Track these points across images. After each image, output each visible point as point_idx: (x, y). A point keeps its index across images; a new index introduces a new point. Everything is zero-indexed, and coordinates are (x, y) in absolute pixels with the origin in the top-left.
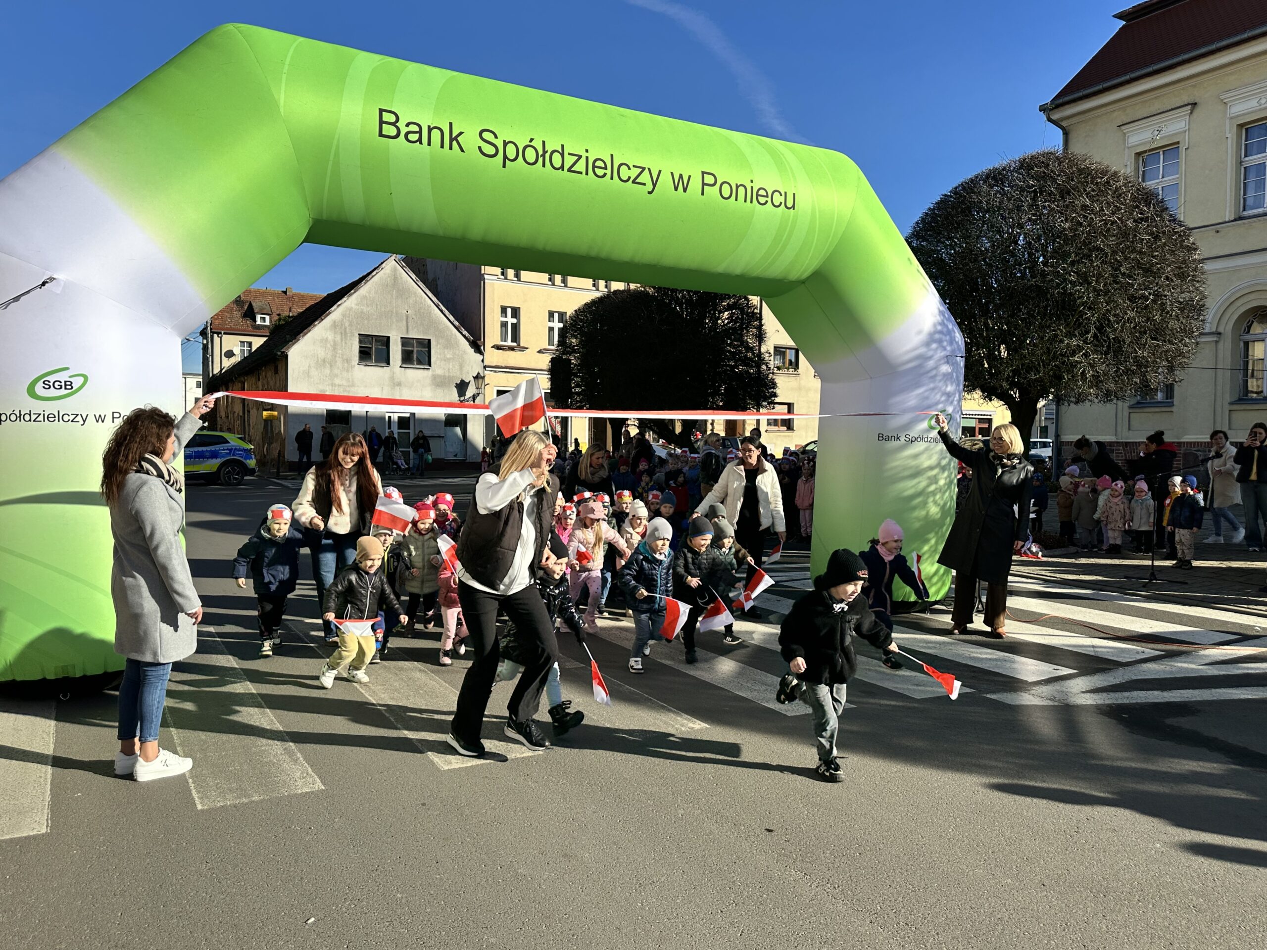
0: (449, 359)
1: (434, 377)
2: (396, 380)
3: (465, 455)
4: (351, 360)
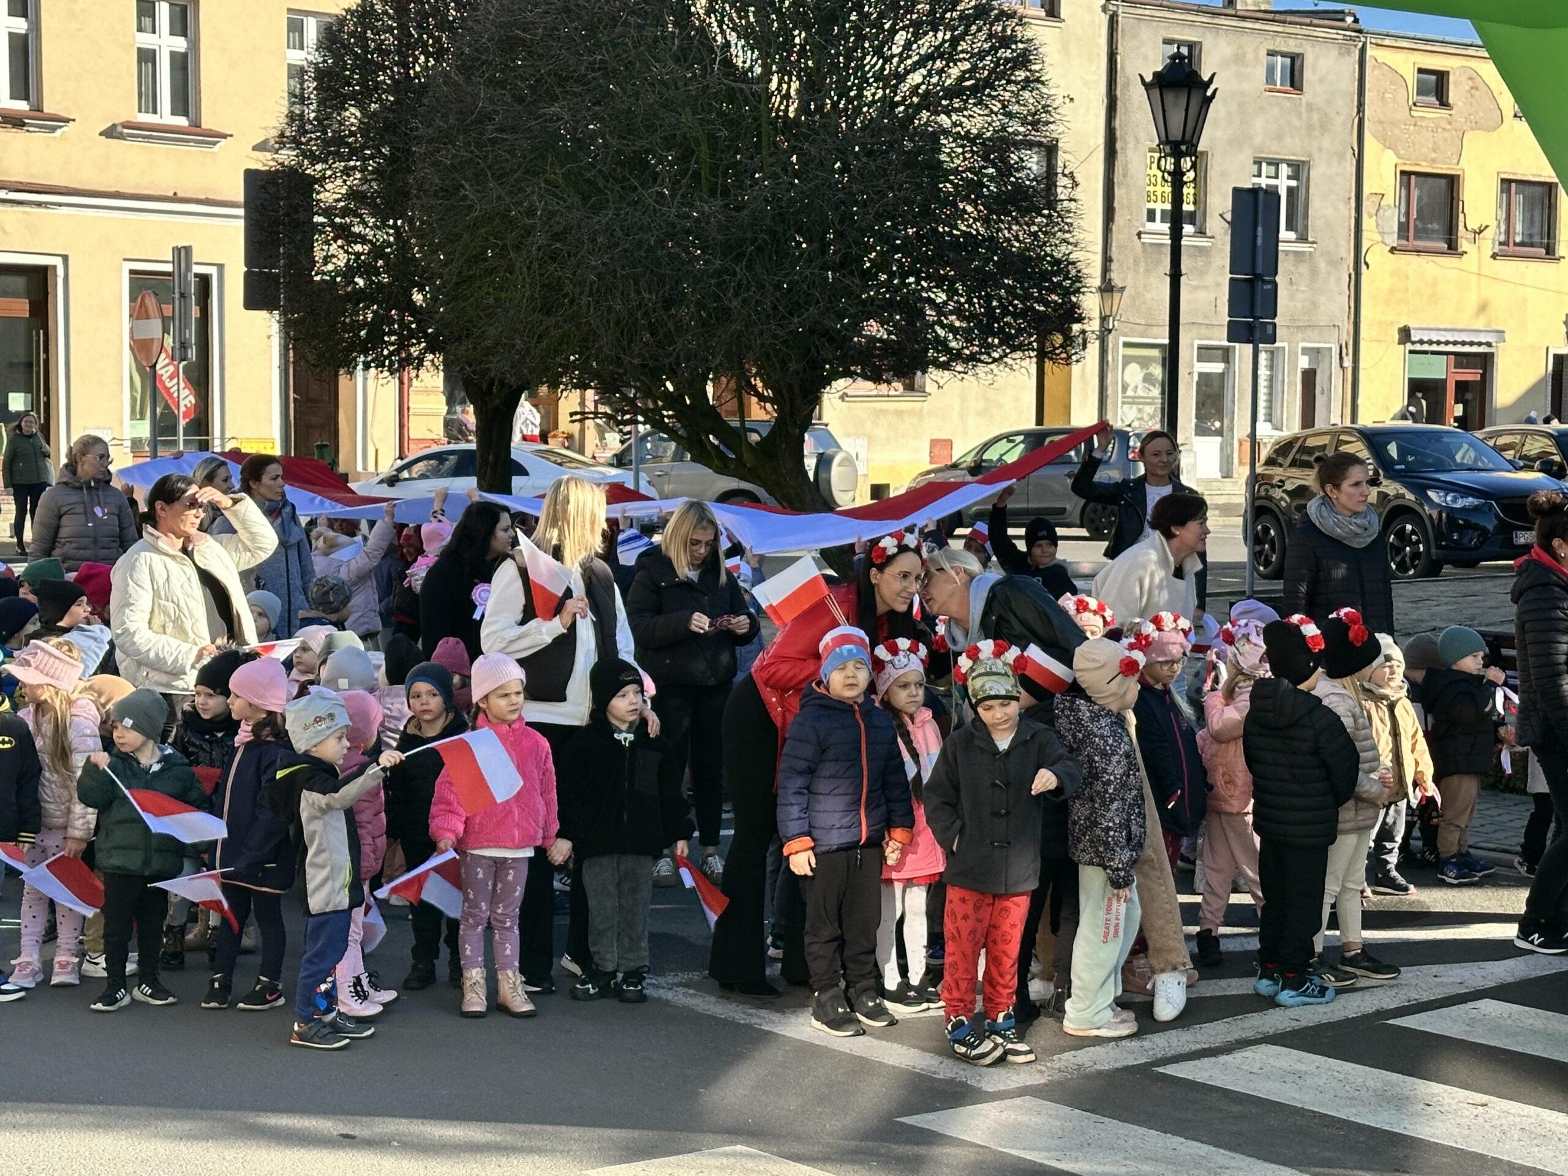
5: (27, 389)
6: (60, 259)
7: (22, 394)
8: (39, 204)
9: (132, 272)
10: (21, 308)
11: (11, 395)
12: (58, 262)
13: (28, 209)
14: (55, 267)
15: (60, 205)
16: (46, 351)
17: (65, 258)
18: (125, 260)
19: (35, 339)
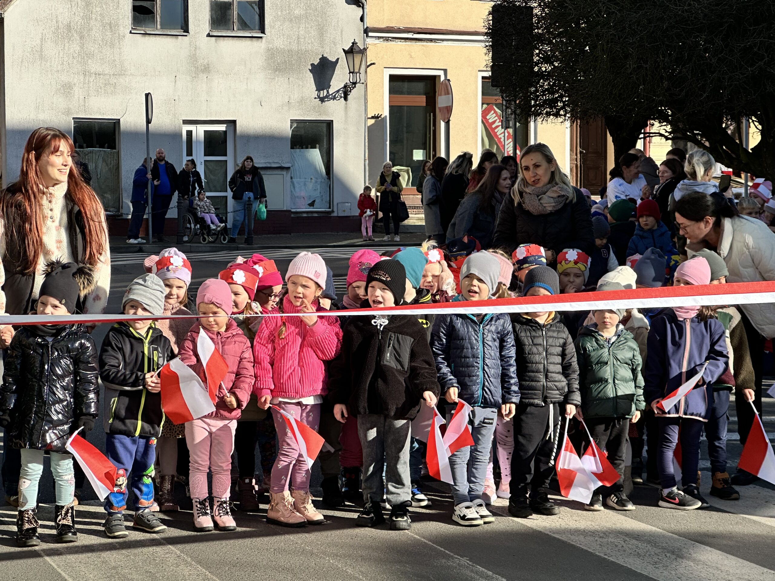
0: (298, 18)
1: (271, 54)
2: (201, 61)
3: (330, 203)
4: (117, 25)
5: (424, 148)
6: (442, 72)
7: (422, 151)
8: (431, 40)
9: (483, 78)
10: (421, 100)
11: (414, 151)
12: (441, 73)
13: (425, 43)
14: (439, 76)
15: (443, 40)
16: (435, 125)
17: (445, 71)
18: (479, 71)
19: (428, 118)
